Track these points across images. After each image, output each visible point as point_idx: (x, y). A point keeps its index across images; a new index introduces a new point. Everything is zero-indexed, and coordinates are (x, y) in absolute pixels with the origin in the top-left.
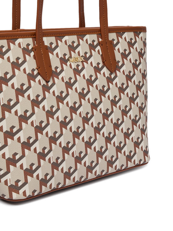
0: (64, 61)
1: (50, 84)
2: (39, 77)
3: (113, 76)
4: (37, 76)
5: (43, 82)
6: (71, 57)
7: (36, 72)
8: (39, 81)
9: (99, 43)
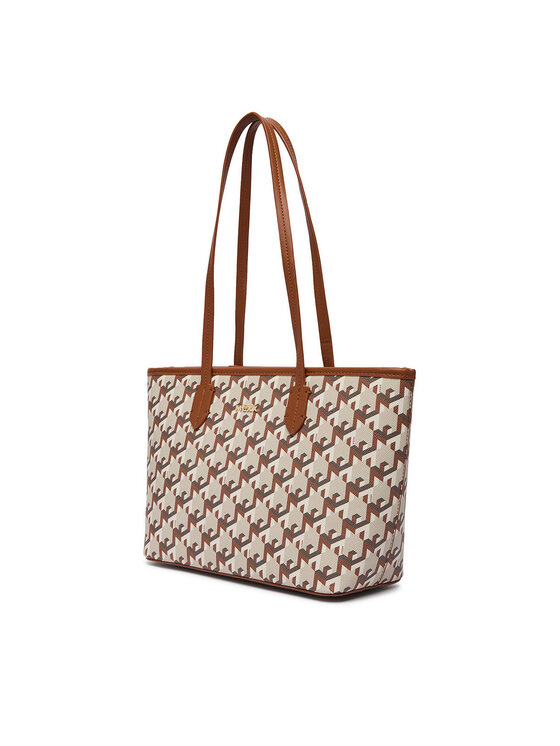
0: (229, 408)
1: (198, 433)
2: (189, 423)
3: (292, 440)
4: (187, 420)
5: (191, 430)
6: (240, 404)
7: (188, 416)
8: (187, 427)
9: (291, 391)
